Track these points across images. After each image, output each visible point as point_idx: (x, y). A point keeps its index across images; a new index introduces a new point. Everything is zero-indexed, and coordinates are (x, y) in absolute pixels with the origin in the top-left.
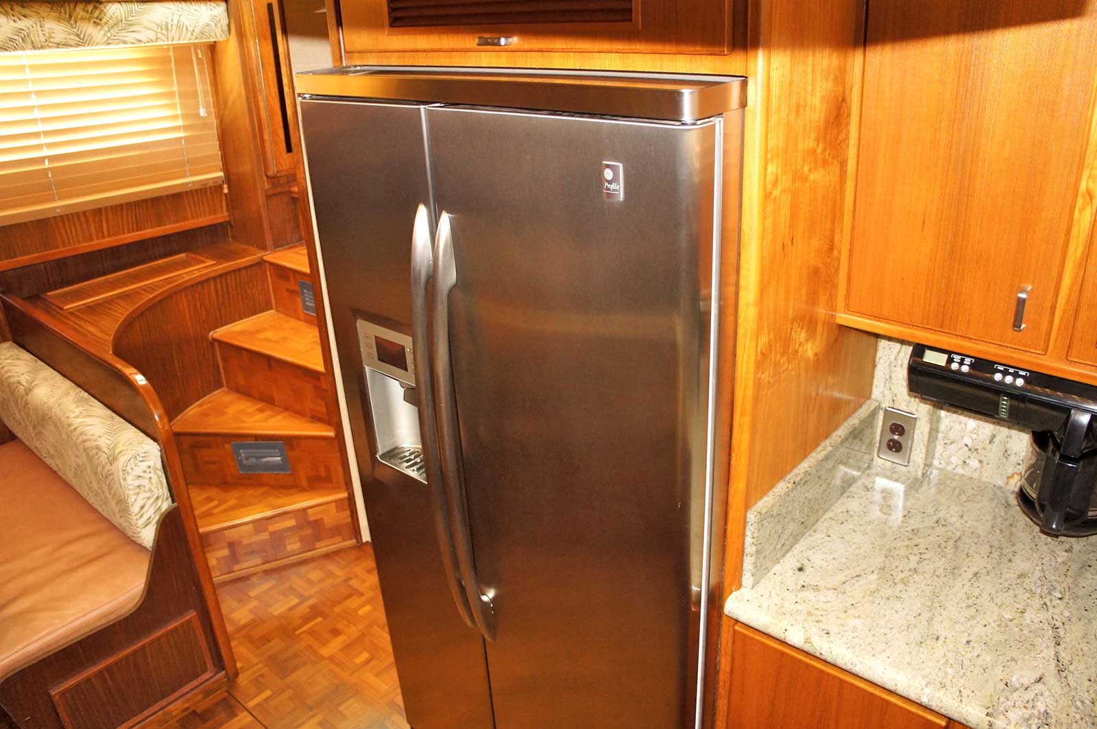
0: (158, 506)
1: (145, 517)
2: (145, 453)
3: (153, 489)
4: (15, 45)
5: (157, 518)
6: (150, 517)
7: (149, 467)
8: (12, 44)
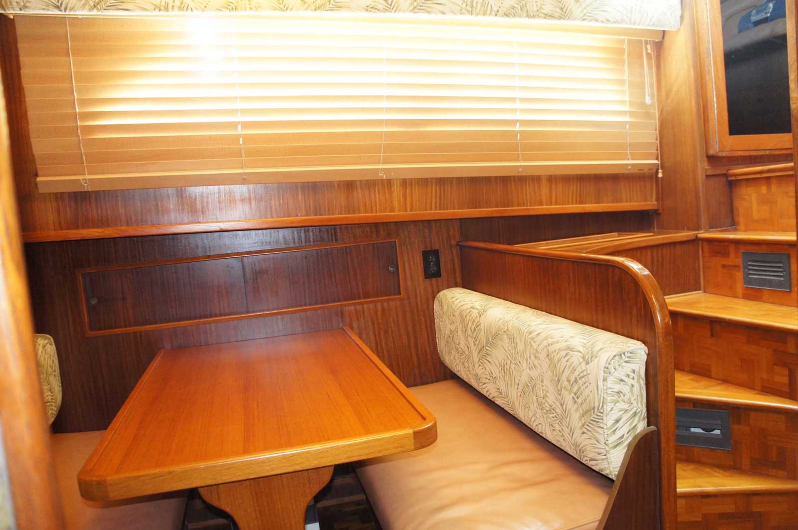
0: (634, 425)
1: (619, 434)
2: (631, 353)
3: (632, 401)
4: (515, 13)
5: (630, 439)
6: (623, 436)
7: (634, 372)
8: (513, 11)
